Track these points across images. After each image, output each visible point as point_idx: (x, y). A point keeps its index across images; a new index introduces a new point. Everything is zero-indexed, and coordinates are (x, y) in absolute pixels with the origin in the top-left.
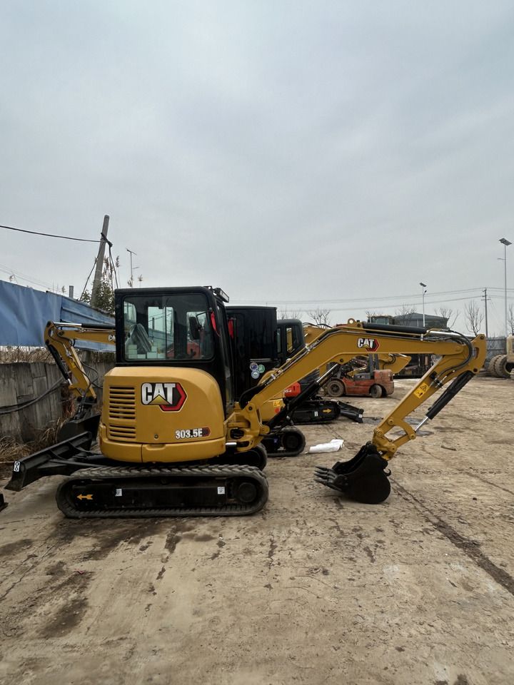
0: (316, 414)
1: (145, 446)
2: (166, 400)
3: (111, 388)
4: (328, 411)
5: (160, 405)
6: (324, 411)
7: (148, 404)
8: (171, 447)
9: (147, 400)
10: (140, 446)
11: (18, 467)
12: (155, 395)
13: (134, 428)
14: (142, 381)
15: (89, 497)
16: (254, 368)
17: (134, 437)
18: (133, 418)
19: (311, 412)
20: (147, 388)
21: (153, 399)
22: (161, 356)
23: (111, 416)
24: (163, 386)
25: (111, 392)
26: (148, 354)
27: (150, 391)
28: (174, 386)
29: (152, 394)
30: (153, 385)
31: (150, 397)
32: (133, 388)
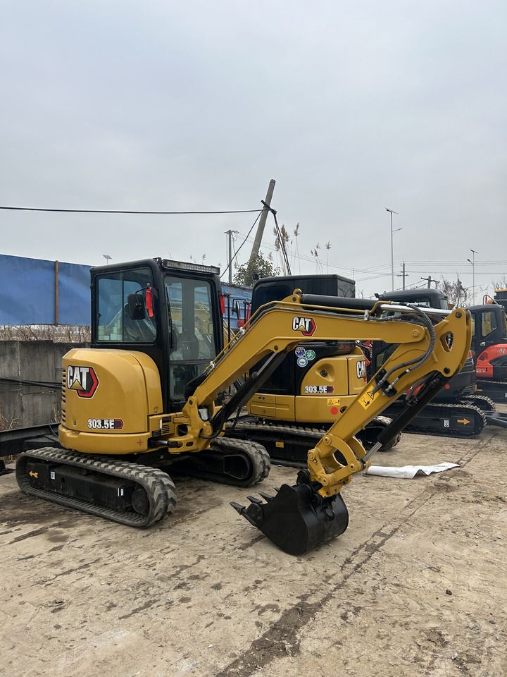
0: (446, 423)
2: (81, 385)
4: (465, 422)
5: (77, 390)
6: (459, 421)
7: (70, 388)
8: (84, 436)
9: (70, 383)
12: (74, 379)
13: (65, 411)
15: (36, 475)
16: (300, 354)
18: (65, 402)
19: (439, 420)
20: (70, 371)
21: (73, 384)
22: (120, 338)
24: (79, 370)
27: (71, 374)
28: (87, 370)
30: (74, 369)
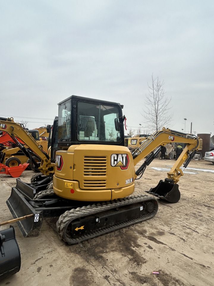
1: (113, 190)
2: (123, 163)
3: (85, 157)
5: (120, 167)
7: (115, 166)
8: (125, 189)
9: (114, 164)
10: (110, 191)
11: (38, 218)
12: (118, 161)
13: (105, 181)
14: (112, 153)
15: (82, 228)
17: (104, 186)
18: (105, 175)
20: (114, 157)
21: (117, 163)
22: (97, 139)
23: (85, 175)
24: (122, 156)
25: (85, 160)
26: (90, 137)
27: (116, 158)
28: (126, 156)
29: (117, 160)
30: (117, 155)
31: (116, 162)
32: (105, 157)
